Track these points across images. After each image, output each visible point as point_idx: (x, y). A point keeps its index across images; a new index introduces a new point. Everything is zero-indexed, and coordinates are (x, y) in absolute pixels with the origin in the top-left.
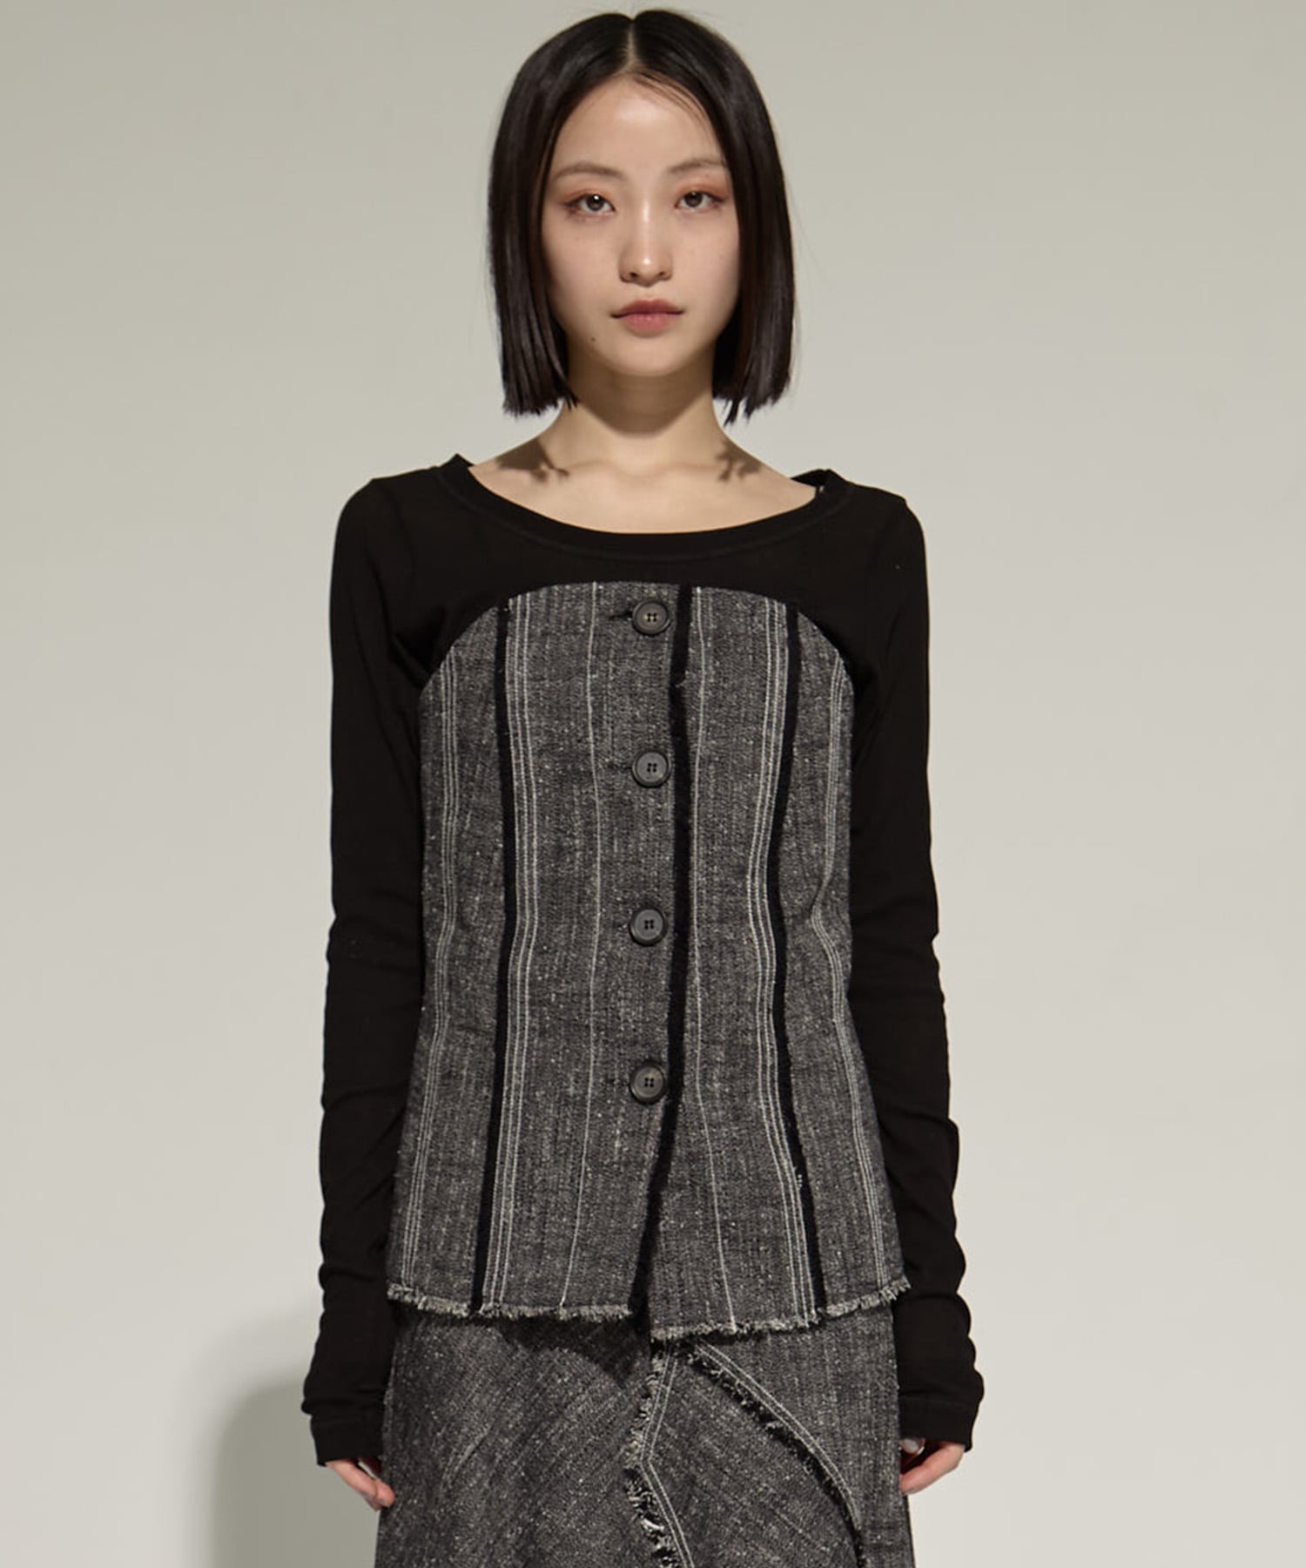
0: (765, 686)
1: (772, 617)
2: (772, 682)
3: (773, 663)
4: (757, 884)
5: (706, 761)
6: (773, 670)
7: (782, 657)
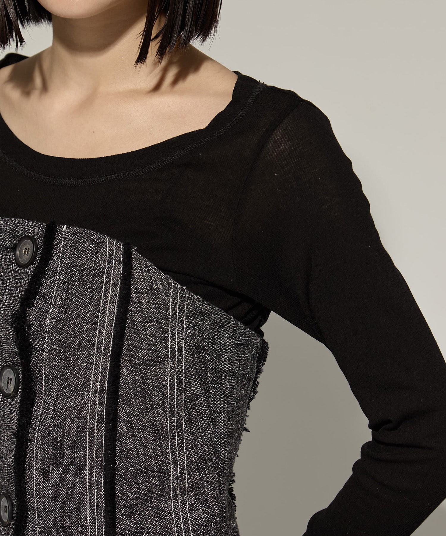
0: (97, 317)
1: (111, 255)
2: (103, 314)
3: (106, 297)
4: (94, 479)
5: (50, 378)
6: (105, 303)
7: (114, 291)
